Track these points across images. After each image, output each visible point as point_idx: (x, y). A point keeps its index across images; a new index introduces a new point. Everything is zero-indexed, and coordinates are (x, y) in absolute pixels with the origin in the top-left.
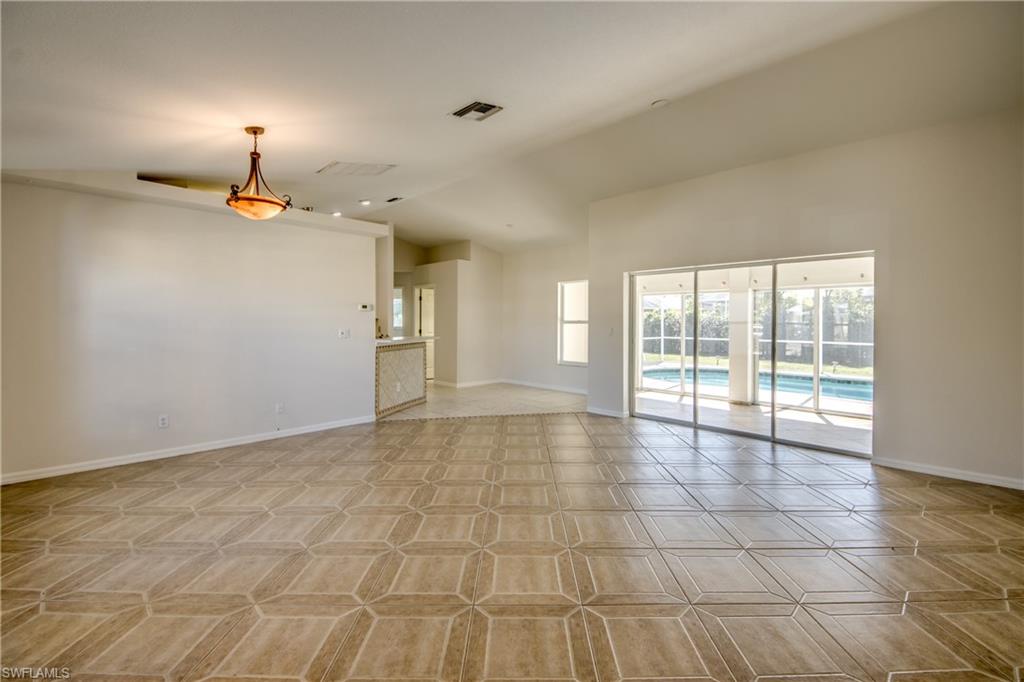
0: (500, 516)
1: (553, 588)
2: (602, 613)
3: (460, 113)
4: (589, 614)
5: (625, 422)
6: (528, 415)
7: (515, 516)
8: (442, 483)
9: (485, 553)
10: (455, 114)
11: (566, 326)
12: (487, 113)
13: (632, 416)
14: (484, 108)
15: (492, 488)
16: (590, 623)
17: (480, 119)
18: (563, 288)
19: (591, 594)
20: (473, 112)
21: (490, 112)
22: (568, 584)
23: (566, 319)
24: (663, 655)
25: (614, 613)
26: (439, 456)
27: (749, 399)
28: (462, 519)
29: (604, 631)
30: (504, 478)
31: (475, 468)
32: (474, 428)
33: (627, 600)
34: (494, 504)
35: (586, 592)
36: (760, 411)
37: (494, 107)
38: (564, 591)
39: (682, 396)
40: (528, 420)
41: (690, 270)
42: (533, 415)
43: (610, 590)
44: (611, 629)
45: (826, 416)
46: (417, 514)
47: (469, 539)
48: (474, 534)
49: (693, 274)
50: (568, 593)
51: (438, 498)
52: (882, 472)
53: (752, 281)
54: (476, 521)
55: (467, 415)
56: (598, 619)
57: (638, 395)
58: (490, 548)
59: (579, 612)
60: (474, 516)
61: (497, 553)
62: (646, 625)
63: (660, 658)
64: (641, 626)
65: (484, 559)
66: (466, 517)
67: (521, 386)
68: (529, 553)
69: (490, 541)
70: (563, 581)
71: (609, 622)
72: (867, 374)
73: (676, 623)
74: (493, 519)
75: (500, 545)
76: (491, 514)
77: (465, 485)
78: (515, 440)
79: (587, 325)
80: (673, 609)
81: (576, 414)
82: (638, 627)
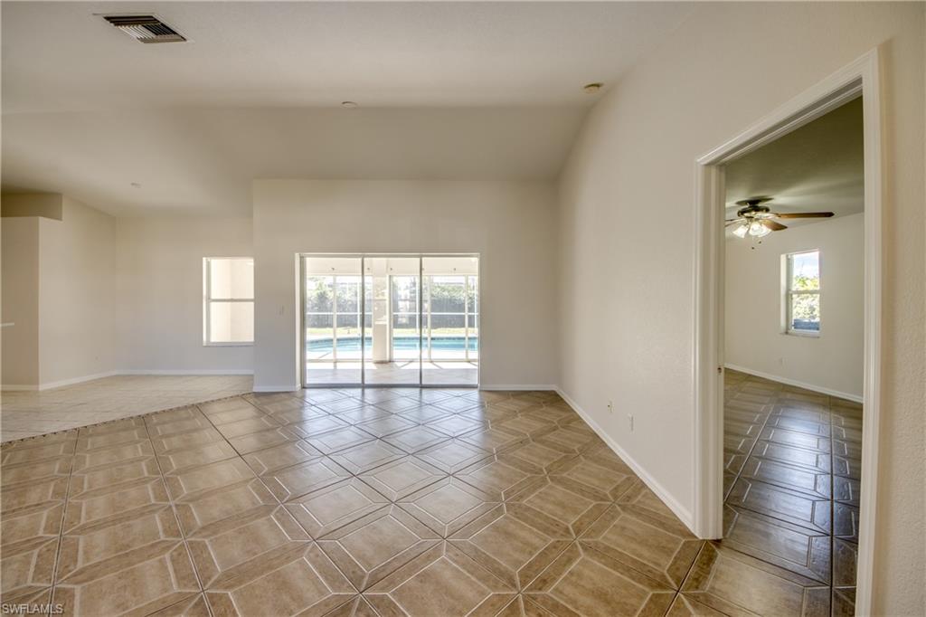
0: (207, 541)
1: (322, 593)
2: (382, 589)
3: (118, 21)
4: (372, 598)
5: (299, 395)
6: (178, 409)
7: (230, 532)
8: (83, 529)
9: (211, 596)
10: (108, 18)
11: (213, 305)
12: (159, 37)
13: (304, 387)
14: (158, 29)
15: (174, 508)
16: (378, 608)
17: (144, 40)
18: (209, 265)
19: (363, 577)
20: (140, 26)
21: (167, 37)
22: (334, 580)
23: (213, 297)
24: (452, 597)
25: (393, 583)
26: (55, 493)
27: (388, 359)
28: (148, 566)
29: (395, 607)
30: (186, 492)
31: (133, 492)
32: (101, 440)
33: (397, 564)
34: (188, 529)
35: (356, 580)
36: (396, 366)
37: (175, 33)
38: (333, 588)
39: (335, 362)
40: (183, 414)
41: (359, 256)
42: (186, 407)
43: (378, 564)
44: (399, 601)
45: (437, 364)
46: (58, 591)
47: (176, 588)
48: (180, 579)
49: (360, 259)
50: (339, 589)
51: (85, 553)
52: (487, 394)
53: (389, 269)
54: (173, 561)
55: (78, 425)
56: (383, 598)
57: (309, 366)
58: (213, 586)
59: (362, 603)
60: (167, 556)
61: (228, 587)
62: (424, 578)
63: (451, 601)
64: (421, 581)
65: (213, 604)
66: (153, 561)
67: (149, 376)
68: (270, 568)
69: (210, 578)
70: (326, 579)
71: (394, 594)
72: (474, 332)
73: (443, 561)
74: (199, 549)
75: (228, 575)
76: (191, 543)
77: (128, 518)
78: (176, 442)
79: (252, 303)
80: (436, 552)
81: (242, 397)
82: (419, 584)
